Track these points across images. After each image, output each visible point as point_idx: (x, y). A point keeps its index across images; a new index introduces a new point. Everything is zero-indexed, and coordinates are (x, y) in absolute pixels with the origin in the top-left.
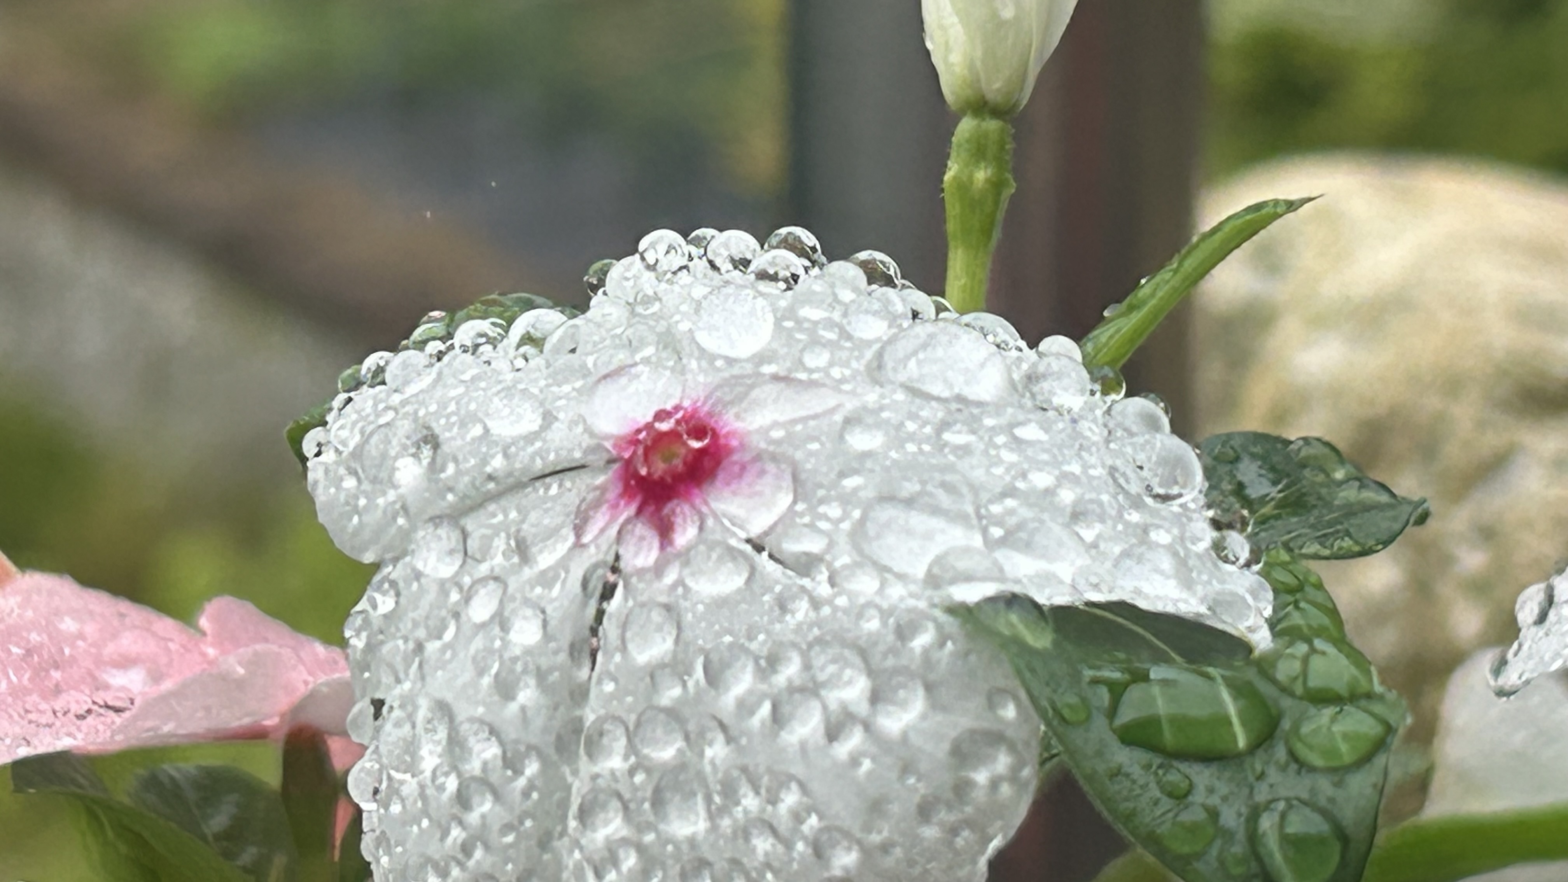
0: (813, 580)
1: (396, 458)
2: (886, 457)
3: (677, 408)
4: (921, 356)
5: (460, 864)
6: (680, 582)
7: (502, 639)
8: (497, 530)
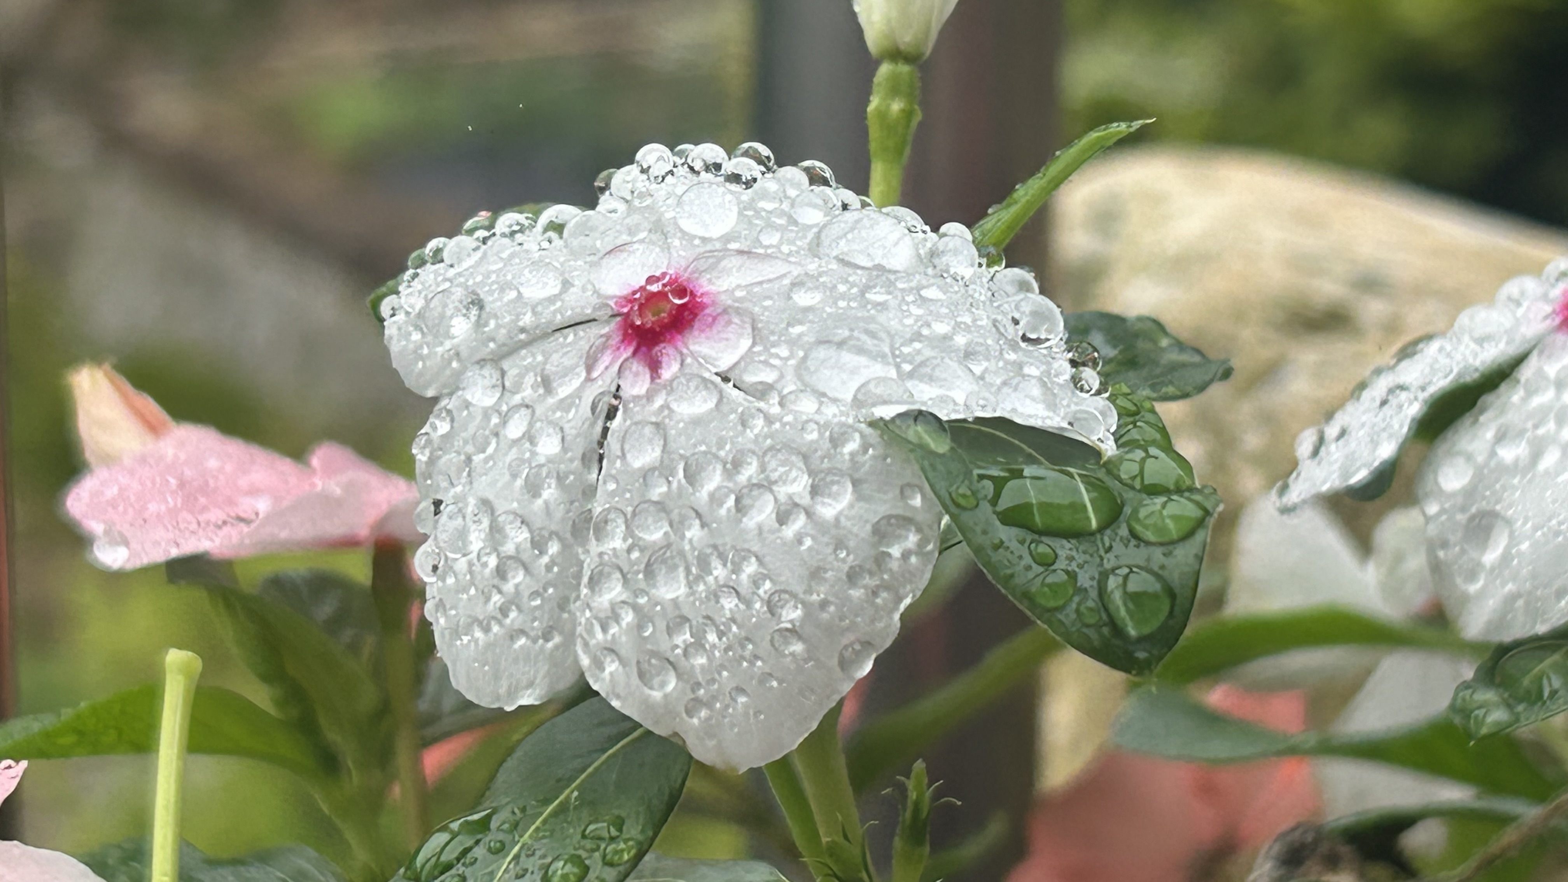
0: (768, 403)
1: (451, 318)
2: (823, 310)
3: (664, 274)
4: (850, 236)
5: (500, 623)
6: (666, 406)
7: (530, 451)
8: (527, 369)
